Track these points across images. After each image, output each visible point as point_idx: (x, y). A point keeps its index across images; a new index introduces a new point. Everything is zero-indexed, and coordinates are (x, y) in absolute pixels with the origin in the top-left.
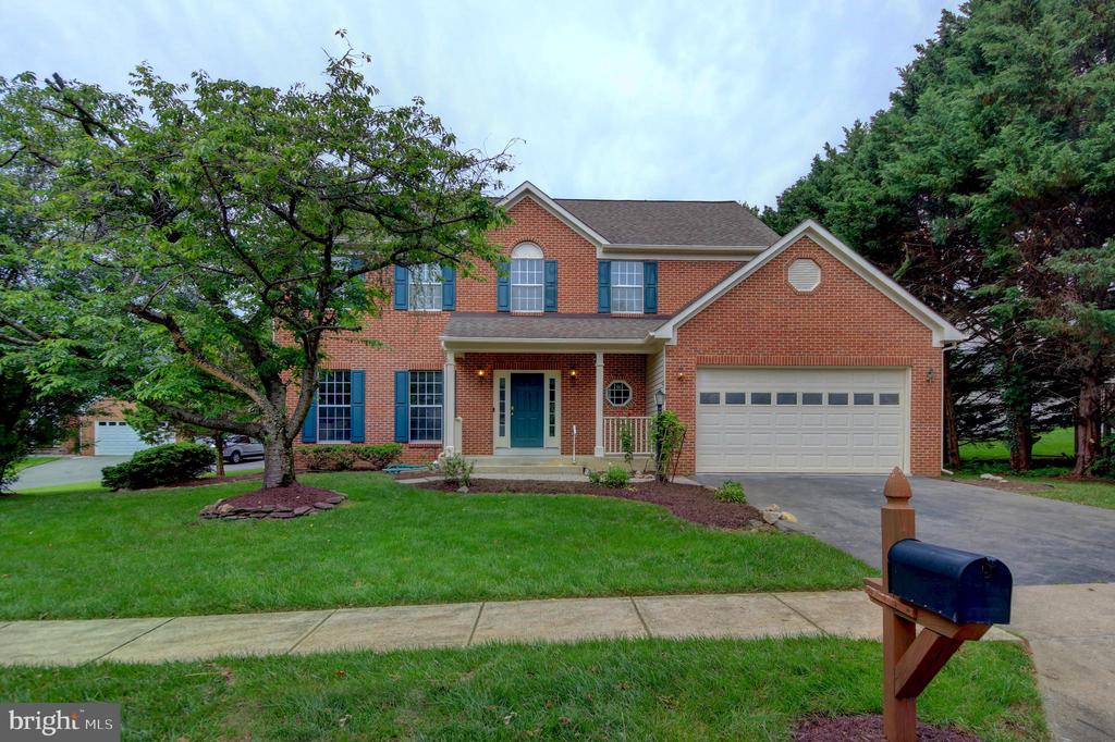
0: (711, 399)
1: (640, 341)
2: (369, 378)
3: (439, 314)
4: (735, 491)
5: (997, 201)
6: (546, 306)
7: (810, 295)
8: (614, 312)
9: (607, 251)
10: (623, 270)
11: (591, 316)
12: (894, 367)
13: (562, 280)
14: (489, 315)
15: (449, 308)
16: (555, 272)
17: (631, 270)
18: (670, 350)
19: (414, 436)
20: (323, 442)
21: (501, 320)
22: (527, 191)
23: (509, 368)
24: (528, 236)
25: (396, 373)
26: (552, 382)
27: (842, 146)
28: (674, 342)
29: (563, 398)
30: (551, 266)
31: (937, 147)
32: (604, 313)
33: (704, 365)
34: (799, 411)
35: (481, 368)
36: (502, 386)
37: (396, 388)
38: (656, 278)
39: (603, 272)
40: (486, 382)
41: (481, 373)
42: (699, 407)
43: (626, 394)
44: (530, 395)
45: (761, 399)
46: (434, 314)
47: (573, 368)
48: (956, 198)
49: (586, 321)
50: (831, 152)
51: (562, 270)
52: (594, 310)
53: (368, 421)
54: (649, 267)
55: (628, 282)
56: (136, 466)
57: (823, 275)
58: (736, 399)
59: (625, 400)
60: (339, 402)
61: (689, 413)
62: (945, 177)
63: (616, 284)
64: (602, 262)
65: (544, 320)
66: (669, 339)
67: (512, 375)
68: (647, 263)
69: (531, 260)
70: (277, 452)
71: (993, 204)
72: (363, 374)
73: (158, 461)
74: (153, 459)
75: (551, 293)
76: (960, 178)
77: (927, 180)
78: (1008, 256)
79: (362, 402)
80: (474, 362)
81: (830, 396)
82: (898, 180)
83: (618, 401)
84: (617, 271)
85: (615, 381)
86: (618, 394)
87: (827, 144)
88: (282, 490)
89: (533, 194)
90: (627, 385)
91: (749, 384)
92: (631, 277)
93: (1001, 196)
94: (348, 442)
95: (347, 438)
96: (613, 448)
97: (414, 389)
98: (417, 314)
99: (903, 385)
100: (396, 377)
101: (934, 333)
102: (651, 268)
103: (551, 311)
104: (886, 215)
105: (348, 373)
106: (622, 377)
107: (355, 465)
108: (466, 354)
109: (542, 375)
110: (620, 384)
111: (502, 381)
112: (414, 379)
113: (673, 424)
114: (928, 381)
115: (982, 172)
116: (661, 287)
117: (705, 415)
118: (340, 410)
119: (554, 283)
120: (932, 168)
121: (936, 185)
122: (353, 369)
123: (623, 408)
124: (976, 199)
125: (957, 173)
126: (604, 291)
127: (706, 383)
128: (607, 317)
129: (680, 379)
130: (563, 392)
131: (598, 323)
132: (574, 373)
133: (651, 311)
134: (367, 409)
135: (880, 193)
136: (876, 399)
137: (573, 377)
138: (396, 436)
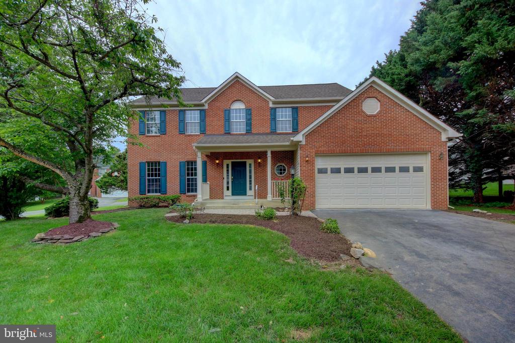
0: (322, 171)
1: (287, 143)
2: (169, 165)
3: (199, 135)
4: (332, 225)
5: (474, 63)
6: (246, 130)
7: (374, 116)
8: (278, 132)
9: (274, 103)
10: (282, 112)
11: (267, 134)
12: (421, 152)
13: (254, 118)
14: (221, 135)
15: (203, 132)
16: (250, 114)
17: (286, 112)
18: (302, 146)
19: (188, 191)
20: (149, 194)
21: (226, 137)
22: (237, 77)
23: (230, 159)
24: (238, 98)
25: (180, 162)
26: (250, 165)
27: (384, 62)
28: (304, 143)
29: (255, 172)
30: (249, 112)
31: (439, 40)
32: (274, 132)
33: (321, 154)
34: (369, 176)
35: (217, 159)
36: (228, 167)
37: (180, 170)
38: (297, 115)
39: (272, 113)
40: (220, 166)
41: (217, 162)
42: (317, 175)
43: (285, 170)
44: (240, 171)
45: (349, 170)
46: (196, 135)
47: (259, 158)
48: (451, 64)
49: (264, 136)
50: (380, 65)
51: (254, 113)
52: (269, 131)
53: (168, 185)
54: (294, 110)
55: (284, 117)
56: (54, 207)
57: (381, 105)
58: (337, 171)
59: (284, 173)
60: (156, 176)
61: (311, 178)
62: (443, 55)
63: (279, 118)
64: (272, 109)
65: (245, 136)
66: (301, 142)
67: (232, 162)
68: (293, 108)
69: (240, 109)
70: (75, 204)
71: (473, 65)
72: (166, 163)
73: (62, 205)
74: (60, 204)
75: (249, 124)
76: (451, 55)
77: (433, 58)
78: (480, 93)
79: (166, 176)
80: (215, 157)
81: (386, 168)
82: (417, 61)
83: (281, 173)
84: (279, 113)
85: (279, 164)
86: (281, 170)
87: (378, 61)
88: (78, 225)
89: (240, 78)
90: (285, 166)
91: (342, 163)
92: (286, 115)
93: (478, 59)
94: (160, 194)
95: (159, 192)
96: (276, 196)
97: (188, 169)
98: (189, 136)
99: (425, 162)
100: (180, 164)
101: (442, 133)
102: (295, 110)
103: (249, 132)
104: (410, 81)
105: (159, 163)
106: (283, 162)
107: (160, 205)
108: (211, 153)
109: (246, 162)
110: (281, 165)
111: (228, 165)
112: (188, 165)
113: (299, 185)
114: (440, 159)
115: (465, 49)
116: (300, 119)
117: (320, 179)
118: (156, 179)
119: (250, 119)
120: (436, 51)
121: (438, 60)
122: (161, 161)
123: (283, 177)
124: (462, 64)
125: (450, 52)
126: (273, 122)
127: (320, 163)
128: (275, 134)
129: (307, 161)
130: (255, 170)
131: (270, 137)
132: (259, 161)
133: (296, 130)
134: (168, 179)
135: (407, 71)
136: (411, 169)
137: (259, 163)
138: (180, 191)
